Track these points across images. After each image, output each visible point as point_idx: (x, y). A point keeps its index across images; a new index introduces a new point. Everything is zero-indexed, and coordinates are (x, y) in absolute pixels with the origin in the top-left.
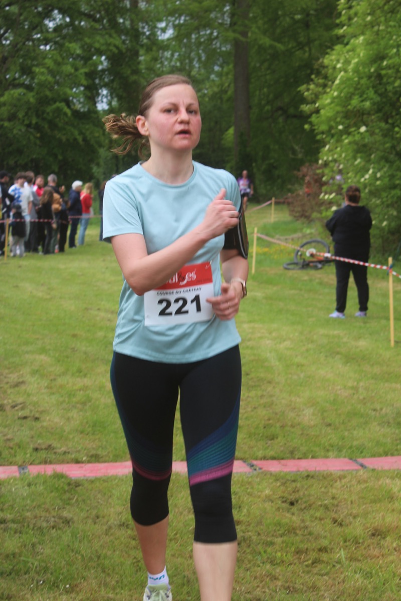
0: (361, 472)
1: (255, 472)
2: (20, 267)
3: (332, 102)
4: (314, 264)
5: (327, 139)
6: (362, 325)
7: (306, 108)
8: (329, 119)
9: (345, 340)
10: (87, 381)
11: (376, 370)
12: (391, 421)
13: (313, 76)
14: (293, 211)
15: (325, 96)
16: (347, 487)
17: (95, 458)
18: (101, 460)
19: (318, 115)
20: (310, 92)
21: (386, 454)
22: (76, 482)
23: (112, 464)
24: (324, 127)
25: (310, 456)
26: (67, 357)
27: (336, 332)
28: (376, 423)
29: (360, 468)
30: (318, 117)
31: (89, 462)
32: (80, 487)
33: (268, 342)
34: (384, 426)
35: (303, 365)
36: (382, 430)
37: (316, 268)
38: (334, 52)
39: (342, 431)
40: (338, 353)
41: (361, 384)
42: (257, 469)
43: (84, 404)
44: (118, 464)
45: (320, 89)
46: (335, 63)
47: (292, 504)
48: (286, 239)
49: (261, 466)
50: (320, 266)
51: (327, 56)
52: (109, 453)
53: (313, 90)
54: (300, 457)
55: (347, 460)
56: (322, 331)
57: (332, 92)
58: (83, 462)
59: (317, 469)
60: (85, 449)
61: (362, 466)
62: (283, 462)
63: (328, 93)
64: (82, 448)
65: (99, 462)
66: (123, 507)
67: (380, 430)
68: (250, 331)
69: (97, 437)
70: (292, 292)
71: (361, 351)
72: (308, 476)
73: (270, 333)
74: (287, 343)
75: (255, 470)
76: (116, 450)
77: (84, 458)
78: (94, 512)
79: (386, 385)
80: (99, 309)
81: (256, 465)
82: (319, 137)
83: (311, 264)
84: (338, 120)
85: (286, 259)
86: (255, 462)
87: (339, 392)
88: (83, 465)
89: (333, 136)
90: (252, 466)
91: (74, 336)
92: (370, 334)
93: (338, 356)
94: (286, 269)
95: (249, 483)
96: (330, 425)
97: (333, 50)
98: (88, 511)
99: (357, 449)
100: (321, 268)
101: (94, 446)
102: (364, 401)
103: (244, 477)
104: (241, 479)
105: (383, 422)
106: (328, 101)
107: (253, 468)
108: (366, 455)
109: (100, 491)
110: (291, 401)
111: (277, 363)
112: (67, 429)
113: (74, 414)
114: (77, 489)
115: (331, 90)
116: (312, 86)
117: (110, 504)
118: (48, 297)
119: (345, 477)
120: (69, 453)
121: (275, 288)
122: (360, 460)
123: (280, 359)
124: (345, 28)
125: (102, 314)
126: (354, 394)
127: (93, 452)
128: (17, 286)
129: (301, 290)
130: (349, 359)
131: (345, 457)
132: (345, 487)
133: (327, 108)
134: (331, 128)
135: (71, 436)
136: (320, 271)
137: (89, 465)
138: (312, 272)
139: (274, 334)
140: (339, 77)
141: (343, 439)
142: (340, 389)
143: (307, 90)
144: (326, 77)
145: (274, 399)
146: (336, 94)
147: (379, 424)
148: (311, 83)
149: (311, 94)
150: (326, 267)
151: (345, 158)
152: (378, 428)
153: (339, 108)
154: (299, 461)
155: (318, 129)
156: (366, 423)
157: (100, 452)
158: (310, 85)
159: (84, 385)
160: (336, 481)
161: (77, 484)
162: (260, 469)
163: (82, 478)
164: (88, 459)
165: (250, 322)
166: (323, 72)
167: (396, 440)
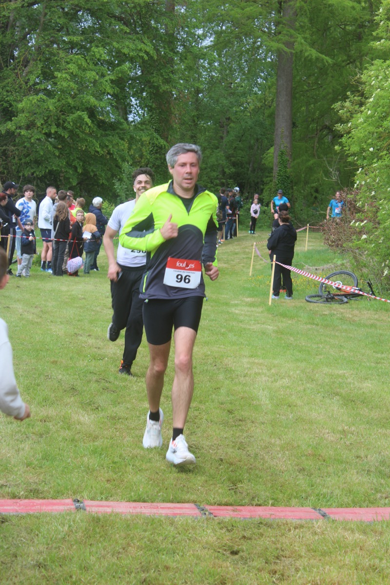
0: (320, 522)
1: (204, 517)
2: (18, 287)
3: (365, 122)
4: (340, 297)
5: (359, 162)
6: (373, 365)
7: (339, 127)
8: (360, 140)
9: (349, 380)
10: (51, 412)
11: (374, 414)
12: (373, 469)
13: (349, 93)
14: (328, 240)
15: (359, 115)
16: (299, 536)
17: (35, 493)
18: (41, 496)
19: (350, 135)
20: (345, 109)
21: (356, 503)
22: (3, 518)
23: (50, 501)
24: (355, 149)
25: (270, 503)
26: (38, 385)
27: (341, 372)
28: (355, 471)
29: (322, 517)
30: (350, 137)
31: (26, 497)
32: (7, 523)
33: (264, 378)
34: (362, 475)
35: (295, 406)
36: (360, 478)
37: (341, 302)
38: (373, 67)
39: (315, 477)
40: (337, 394)
41: (353, 428)
42: (207, 513)
43: (41, 436)
44: (57, 501)
45: (357, 107)
46: (373, 79)
47: (234, 553)
48: (316, 269)
49: (212, 511)
50: (345, 300)
51: (365, 71)
52: (51, 487)
53: (348, 108)
54: (259, 503)
55: (309, 509)
56: (326, 370)
57: (367, 110)
58: (19, 498)
59: (273, 517)
60: (25, 484)
61: (324, 516)
62: (239, 508)
63: (362, 112)
64: (22, 481)
65: (37, 498)
66: (46, 547)
67: (357, 478)
68: (249, 366)
69: (43, 470)
70: (309, 326)
71: (363, 392)
72: (261, 523)
73: (269, 369)
74: (286, 381)
75: (205, 514)
76: (59, 485)
77: (22, 493)
78: (13, 550)
79: (380, 431)
80: (89, 336)
81: (207, 511)
82: (350, 159)
83: (336, 298)
84: (370, 141)
85: (312, 291)
86: (208, 507)
87: (326, 436)
88: (18, 501)
89: (365, 158)
90: (203, 510)
91: (55, 362)
92: (378, 375)
93: (338, 397)
94: (308, 301)
95: (194, 528)
96: (304, 469)
97: (372, 64)
98: (8, 548)
99: (324, 497)
100: (347, 302)
101: (37, 481)
102: (349, 447)
103: (189, 521)
104: (185, 523)
105: (363, 470)
106: (361, 120)
107: (202, 512)
108: (332, 504)
109: (26, 528)
110: (270, 443)
111: (267, 402)
112: (13, 461)
113: (26, 446)
114: (3, 525)
115: (365, 109)
116: (347, 104)
117: (34, 542)
118: (39, 320)
119: (302, 526)
120: (6, 486)
121: (290, 322)
122: (324, 510)
123: (271, 399)
124: (383, 41)
125: (91, 341)
126: (341, 438)
127: (34, 487)
128: (8, 307)
129: (317, 325)
130: (349, 401)
131: (309, 506)
132: (297, 537)
133: (359, 128)
134: (363, 150)
135: (16, 469)
136: (345, 306)
137: (27, 501)
138: (335, 306)
139: (273, 371)
140: (374, 95)
141: (312, 486)
142: (328, 433)
143: (343, 108)
144: (362, 95)
145: (252, 439)
146: (369, 112)
147: (357, 473)
148: (347, 100)
149: (347, 112)
150: (352, 302)
151: (378, 183)
152: (354, 477)
153: (371, 129)
154: (256, 507)
155: (349, 150)
156: (345, 469)
157: (40, 487)
158: (346, 102)
159: (47, 415)
160: (290, 530)
161: (4, 520)
162: (211, 513)
163: (11, 514)
164: (26, 493)
165: (252, 356)
166: (360, 88)
167: (372, 489)
